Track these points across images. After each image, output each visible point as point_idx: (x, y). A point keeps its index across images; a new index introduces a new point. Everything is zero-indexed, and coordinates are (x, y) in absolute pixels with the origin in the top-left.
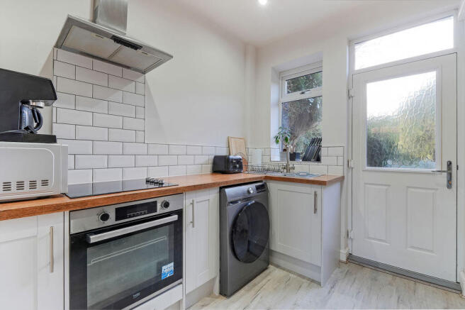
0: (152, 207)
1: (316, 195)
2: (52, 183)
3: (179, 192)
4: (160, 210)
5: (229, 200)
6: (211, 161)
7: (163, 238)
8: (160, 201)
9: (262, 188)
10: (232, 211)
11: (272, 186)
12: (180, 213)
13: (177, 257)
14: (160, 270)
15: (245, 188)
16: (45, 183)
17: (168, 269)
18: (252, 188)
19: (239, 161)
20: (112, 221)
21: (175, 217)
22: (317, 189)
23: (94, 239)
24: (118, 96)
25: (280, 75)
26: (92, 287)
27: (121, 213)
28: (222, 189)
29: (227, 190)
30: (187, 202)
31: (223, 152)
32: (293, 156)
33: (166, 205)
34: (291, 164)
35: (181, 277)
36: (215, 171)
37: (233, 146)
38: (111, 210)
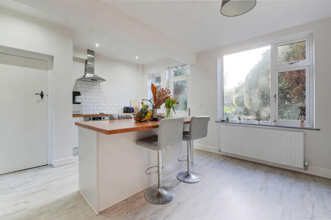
0: (100, 118)
4: (102, 119)
6: (123, 109)
8: (102, 117)
16: (79, 112)
19: (133, 109)
24: (92, 90)
31: (128, 105)
36: (124, 112)
37: (132, 103)
38: (92, 118)
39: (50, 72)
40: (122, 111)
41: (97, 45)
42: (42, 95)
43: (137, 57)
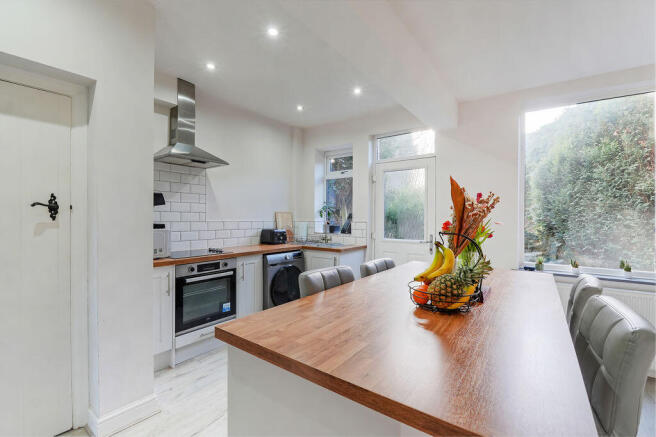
0: (217, 266)
1: (335, 260)
2: (164, 251)
3: (234, 257)
4: (221, 268)
5: (270, 263)
6: (259, 234)
7: (223, 287)
8: (222, 262)
9: (299, 256)
10: (272, 272)
11: (308, 254)
12: (234, 270)
13: (233, 300)
14: (221, 306)
15: (283, 255)
16: (161, 251)
17: (227, 306)
18: (289, 255)
19: (283, 234)
20: (195, 272)
21: (231, 273)
22: (336, 255)
23: (188, 281)
24: (186, 188)
25: (325, 154)
26: (186, 309)
27: (200, 268)
28: (265, 255)
29: (268, 257)
30: (239, 264)
31: (270, 226)
32: (333, 229)
33: (226, 265)
34: (329, 236)
35: (235, 313)
36: (263, 242)
37: (280, 220)
38: (195, 266)
39: (80, 133)
40: (258, 240)
41: (211, 66)
42: (53, 208)
43: (300, 108)
